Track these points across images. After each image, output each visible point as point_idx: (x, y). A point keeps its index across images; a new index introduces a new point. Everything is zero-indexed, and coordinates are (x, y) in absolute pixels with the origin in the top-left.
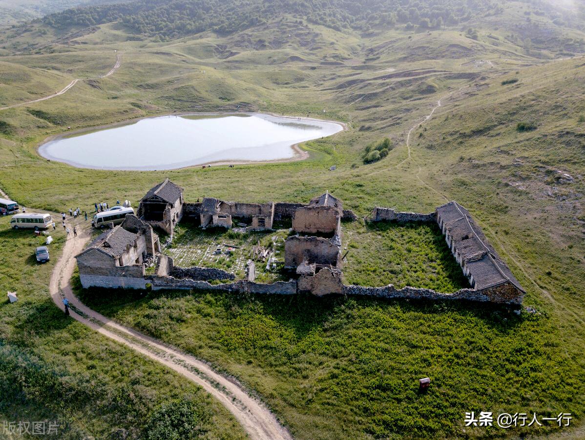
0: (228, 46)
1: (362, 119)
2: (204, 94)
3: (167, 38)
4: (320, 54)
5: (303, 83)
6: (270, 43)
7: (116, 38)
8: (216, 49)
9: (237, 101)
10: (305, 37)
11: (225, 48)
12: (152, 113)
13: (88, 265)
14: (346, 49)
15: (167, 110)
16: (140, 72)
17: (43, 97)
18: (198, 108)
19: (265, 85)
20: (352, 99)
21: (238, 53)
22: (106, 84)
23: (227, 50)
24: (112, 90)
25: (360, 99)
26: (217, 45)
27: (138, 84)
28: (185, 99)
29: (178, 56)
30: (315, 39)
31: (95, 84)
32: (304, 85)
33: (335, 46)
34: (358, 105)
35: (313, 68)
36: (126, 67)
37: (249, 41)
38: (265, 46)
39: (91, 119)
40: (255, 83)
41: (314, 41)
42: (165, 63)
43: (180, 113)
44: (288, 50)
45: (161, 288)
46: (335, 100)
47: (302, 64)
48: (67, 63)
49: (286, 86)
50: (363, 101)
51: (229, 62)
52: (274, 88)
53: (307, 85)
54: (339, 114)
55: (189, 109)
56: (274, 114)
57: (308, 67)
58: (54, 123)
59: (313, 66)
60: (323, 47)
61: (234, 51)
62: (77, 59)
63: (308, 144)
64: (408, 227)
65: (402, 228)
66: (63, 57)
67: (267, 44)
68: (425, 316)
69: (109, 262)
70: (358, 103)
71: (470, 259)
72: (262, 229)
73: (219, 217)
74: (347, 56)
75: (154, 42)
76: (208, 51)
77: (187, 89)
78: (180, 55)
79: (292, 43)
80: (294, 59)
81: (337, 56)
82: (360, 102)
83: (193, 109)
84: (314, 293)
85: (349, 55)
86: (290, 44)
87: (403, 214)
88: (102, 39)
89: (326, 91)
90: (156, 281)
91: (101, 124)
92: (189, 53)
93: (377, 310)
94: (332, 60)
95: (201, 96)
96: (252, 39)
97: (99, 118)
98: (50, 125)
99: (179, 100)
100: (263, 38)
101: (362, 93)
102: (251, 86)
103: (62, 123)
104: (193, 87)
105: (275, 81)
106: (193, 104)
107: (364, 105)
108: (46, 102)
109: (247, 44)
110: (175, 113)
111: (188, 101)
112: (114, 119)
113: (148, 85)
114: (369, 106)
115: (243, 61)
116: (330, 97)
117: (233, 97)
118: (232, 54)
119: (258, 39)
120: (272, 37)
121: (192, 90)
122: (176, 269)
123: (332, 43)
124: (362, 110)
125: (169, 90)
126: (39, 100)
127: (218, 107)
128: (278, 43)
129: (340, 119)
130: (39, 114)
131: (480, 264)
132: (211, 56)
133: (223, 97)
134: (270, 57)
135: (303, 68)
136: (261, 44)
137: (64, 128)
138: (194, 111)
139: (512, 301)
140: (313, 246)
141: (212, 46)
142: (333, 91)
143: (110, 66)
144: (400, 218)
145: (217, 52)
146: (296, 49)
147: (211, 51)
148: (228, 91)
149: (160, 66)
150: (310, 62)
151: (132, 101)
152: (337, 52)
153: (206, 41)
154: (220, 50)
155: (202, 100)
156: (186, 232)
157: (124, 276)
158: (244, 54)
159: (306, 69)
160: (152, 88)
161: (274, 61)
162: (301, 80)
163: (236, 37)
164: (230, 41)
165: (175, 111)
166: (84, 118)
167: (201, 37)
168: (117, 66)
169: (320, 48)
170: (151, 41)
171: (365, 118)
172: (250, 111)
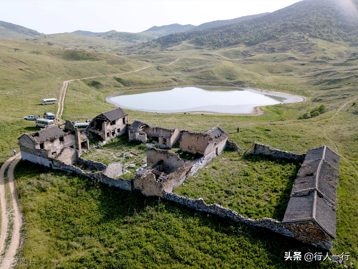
0: (250, 52)
1: (321, 95)
2: (217, 75)
3: (217, 48)
4: (312, 56)
5: (290, 73)
6: (278, 50)
7: (189, 48)
8: (242, 53)
9: (236, 80)
10: (304, 46)
11: (248, 53)
12: (182, 84)
13: (24, 145)
14: (334, 53)
15: (191, 83)
16: (188, 63)
17: (126, 72)
18: (210, 83)
19: (262, 73)
20: (321, 83)
21: (254, 55)
22: (165, 69)
23: (249, 53)
24: (167, 72)
25: (327, 83)
26: (244, 51)
27: (183, 69)
28: (204, 78)
29: (216, 56)
30: (311, 47)
31: (159, 68)
32: (291, 74)
33: (326, 51)
34: (323, 87)
35: (303, 65)
36: (182, 61)
37: (265, 49)
38: (275, 51)
39: (145, 84)
40: (256, 72)
41: (310, 48)
42: (205, 59)
43: (198, 85)
44: (289, 54)
45: (57, 168)
46: (307, 83)
47: (295, 62)
48: (154, 58)
49: (277, 74)
50: (329, 84)
51: (246, 60)
52: (268, 75)
53: (293, 74)
54: (306, 92)
55: (204, 83)
56: (258, 89)
57: (299, 64)
58: (124, 85)
59: (303, 63)
60: (316, 52)
61: (252, 54)
62: (160, 56)
63: (267, 107)
64: (277, 163)
65: (271, 162)
66: (153, 56)
67: (276, 50)
68: (215, 233)
69: (32, 145)
70: (323, 86)
71: (297, 193)
72: (164, 146)
73: (140, 134)
74: (333, 58)
75: (208, 50)
76: (237, 54)
77: (207, 72)
78: (217, 56)
79: (294, 49)
80: (291, 58)
81: (325, 58)
82: (326, 84)
83: (207, 84)
84: (143, 192)
85: (335, 57)
86: (292, 50)
87: (277, 151)
88: (181, 48)
89: (303, 78)
90: (55, 163)
91: (149, 88)
92: (225, 56)
93: (178, 217)
94: (320, 60)
95: (215, 76)
96: (267, 48)
97: (149, 84)
98: (122, 85)
99: (200, 78)
100: (274, 47)
101: (329, 79)
102: (252, 73)
103: (129, 86)
104: (211, 71)
105: (270, 71)
106: (208, 81)
107: (328, 86)
108: (126, 75)
109: (262, 50)
110: (195, 85)
111: (205, 79)
112: (158, 86)
113: (188, 70)
114: (331, 87)
115: (255, 60)
116: (305, 81)
117: (235, 78)
118: (251, 56)
119: (270, 47)
120: (281, 46)
121: (210, 73)
122: (80, 160)
123: (324, 50)
124: (325, 90)
125: (198, 73)
126: (124, 73)
127: (223, 83)
128: (284, 50)
129: (305, 94)
130: (119, 80)
131: (303, 199)
132: (238, 57)
133: (229, 78)
134: (275, 58)
135: (295, 65)
136: (272, 50)
137: (128, 88)
138: (206, 85)
139: (319, 244)
140: (166, 158)
141: (240, 52)
142: (310, 78)
143: (173, 60)
144: (274, 154)
145: (243, 55)
146: (295, 53)
147: (239, 54)
148: (233, 74)
149: (200, 60)
150: (302, 60)
151: (174, 77)
152: (326, 55)
153: (238, 49)
154: (245, 54)
155: (214, 78)
156: (119, 141)
157: (39, 156)
158: (258, 56)
159: (297, 65)
160: (190, 71)
161: (277, 60)
162: (291, 71)
163: (257, 46)
164: (252, 48)
165: (195, 84)
166: (141, 84)
167: (236, 47)
168: (177, 60)
169: (313, 52)
170: (207, 49)
171: (324, 95)
172: (243, 87)
